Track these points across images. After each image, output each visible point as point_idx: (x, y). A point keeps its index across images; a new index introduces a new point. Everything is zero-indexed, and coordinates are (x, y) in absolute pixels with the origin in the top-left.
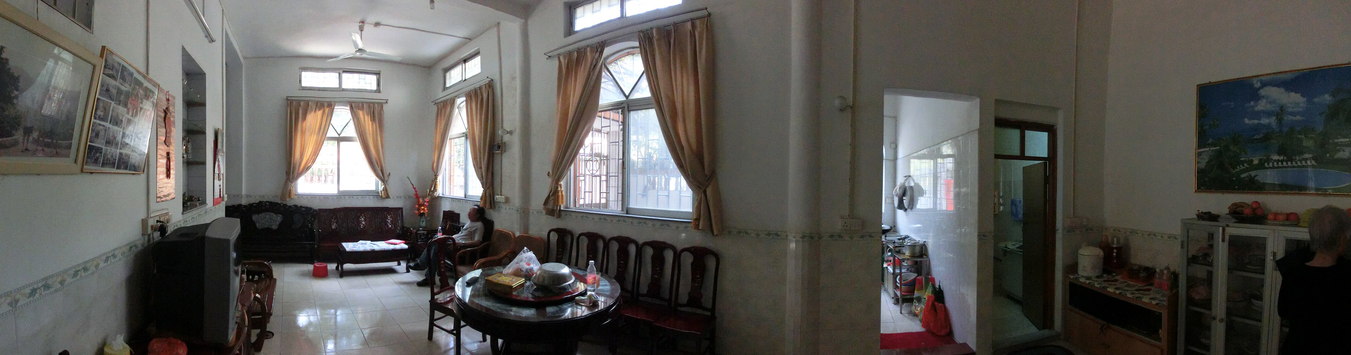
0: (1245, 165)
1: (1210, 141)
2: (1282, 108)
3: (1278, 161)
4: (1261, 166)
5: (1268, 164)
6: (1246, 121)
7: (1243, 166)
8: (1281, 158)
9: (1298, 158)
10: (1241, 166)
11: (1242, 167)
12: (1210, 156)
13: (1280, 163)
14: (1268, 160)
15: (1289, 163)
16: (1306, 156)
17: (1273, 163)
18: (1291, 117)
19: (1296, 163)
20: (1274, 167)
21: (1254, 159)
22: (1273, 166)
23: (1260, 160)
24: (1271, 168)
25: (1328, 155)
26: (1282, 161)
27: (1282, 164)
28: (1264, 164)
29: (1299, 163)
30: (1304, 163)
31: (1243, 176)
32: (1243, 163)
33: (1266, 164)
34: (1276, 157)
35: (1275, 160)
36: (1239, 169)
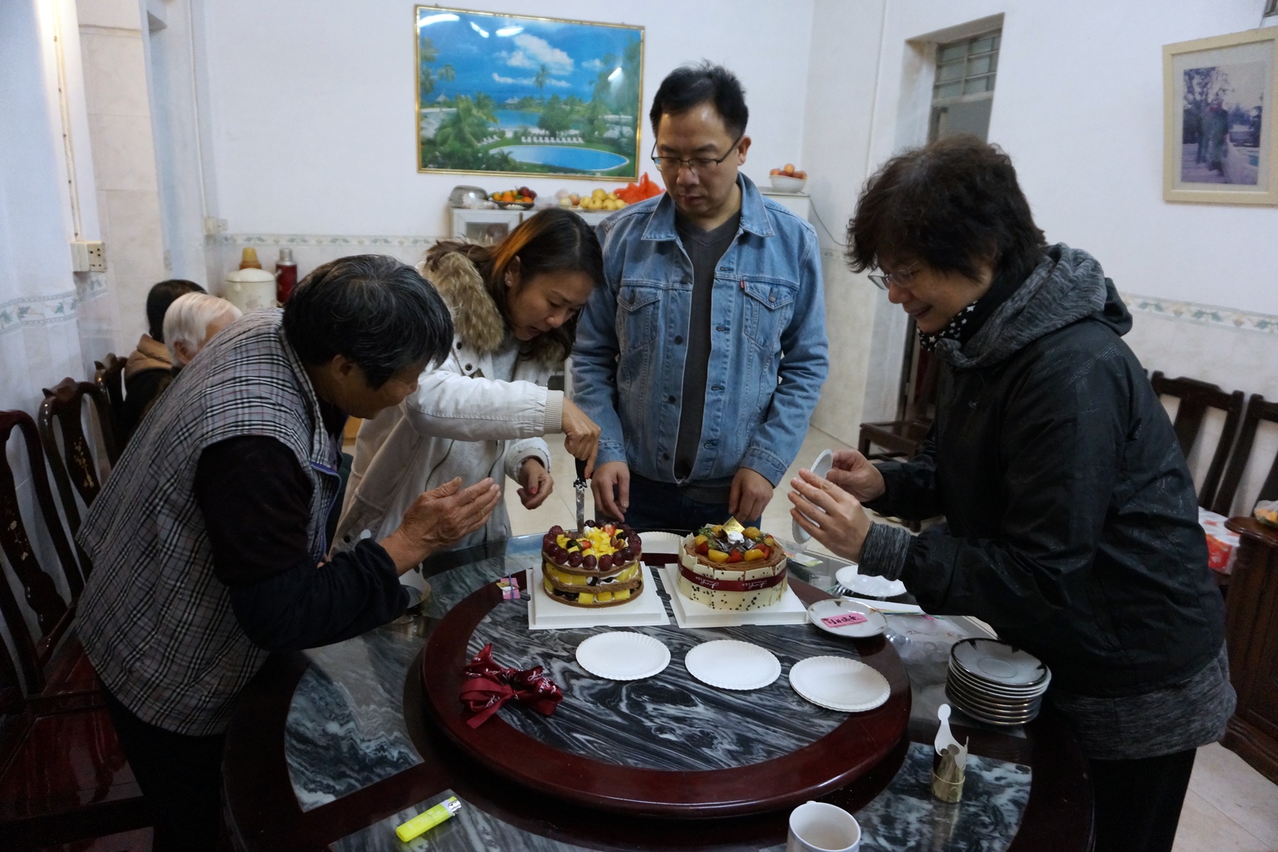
0: (495, 137)
1: (441, 98)
2: (544, 68)
3: (538, 136)
4: (517, 140)
5: (526, 138)
6: (496, 77)
7: (492, 138)
8: (543, 132)
9: (562, 133)
10: (489, 138)
11: (490, 141)
12: (443, 120)
13: (541, 139)
14: (526, 134)
15: (552, 139)
16: (573, 132)
17: (532, 138)
18: (554, 82)
19: (561, 140)
20: (533, 143)
21: (506, 130)
22: (532, 141)
23: (516, 133)
24: (527, 144)
25: (596, 133)
26: (544, 137)
27: (544, 139)
28: (520, 139)
29: (564, 141)
30: (569, 139)
31: (493, 152)
32: (491, 135)
33: (523, 139)
34: (536, 131)
35: (534, 135)
36: (486, 142)
